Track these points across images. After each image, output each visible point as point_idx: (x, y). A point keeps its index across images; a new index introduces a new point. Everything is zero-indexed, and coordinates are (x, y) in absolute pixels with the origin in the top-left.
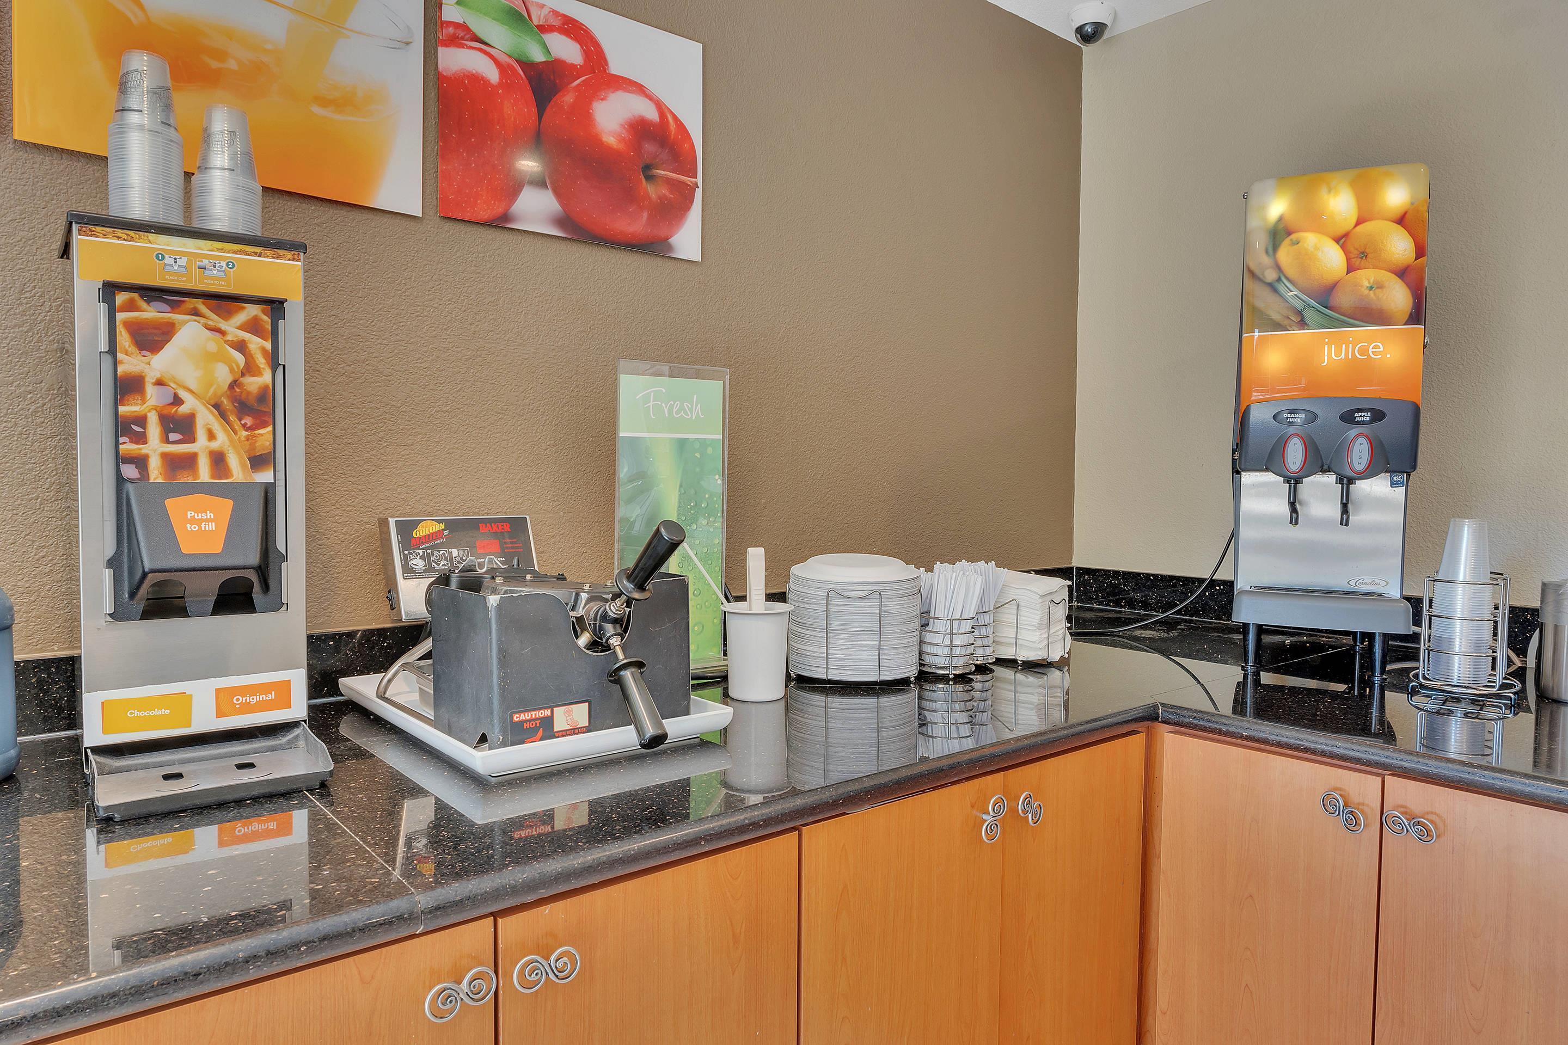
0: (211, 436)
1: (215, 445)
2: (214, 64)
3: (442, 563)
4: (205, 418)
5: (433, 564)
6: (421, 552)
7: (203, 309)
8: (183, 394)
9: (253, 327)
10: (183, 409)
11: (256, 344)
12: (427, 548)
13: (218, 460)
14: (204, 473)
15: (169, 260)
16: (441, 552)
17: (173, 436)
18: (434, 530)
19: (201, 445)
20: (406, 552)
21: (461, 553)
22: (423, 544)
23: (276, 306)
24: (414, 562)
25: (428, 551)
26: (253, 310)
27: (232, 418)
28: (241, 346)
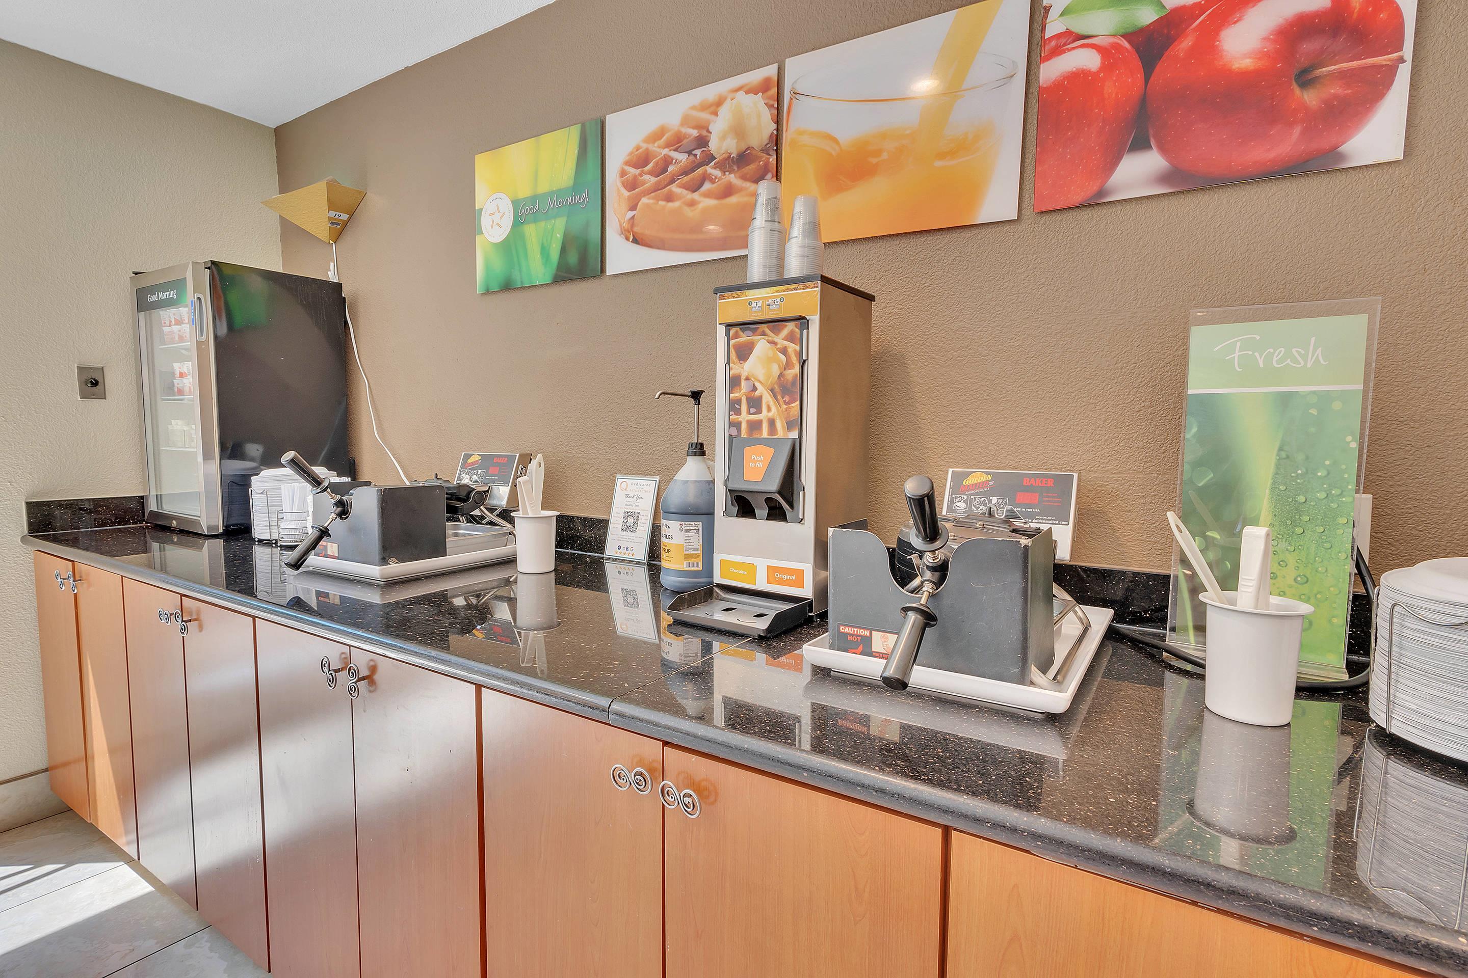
0: (769, 409)
1: (770, 415)
2: (874, 160)
3: (981, 508)
4: (767, 398)
5: (973, 507)
6: (965, 497)
7: (768, 331)
8: (757, 385)
9: (790, 338)
10: (757, 393)
11: (792, 347)
12: (972, 494)
13: (772, 423)
14: (765, 434)
15: (754, 305)
16: (983, 499)
17: (752, 410)
18: (981, 480)
19: (764, 415)
20: (954, 496)
21: (1000, 501)
22: (969, 490)
23: (802, 321)
24: (958, 504)
25: (972, 497)
26: (791, 326)
27: (779, 397)
28: (784, 351)
